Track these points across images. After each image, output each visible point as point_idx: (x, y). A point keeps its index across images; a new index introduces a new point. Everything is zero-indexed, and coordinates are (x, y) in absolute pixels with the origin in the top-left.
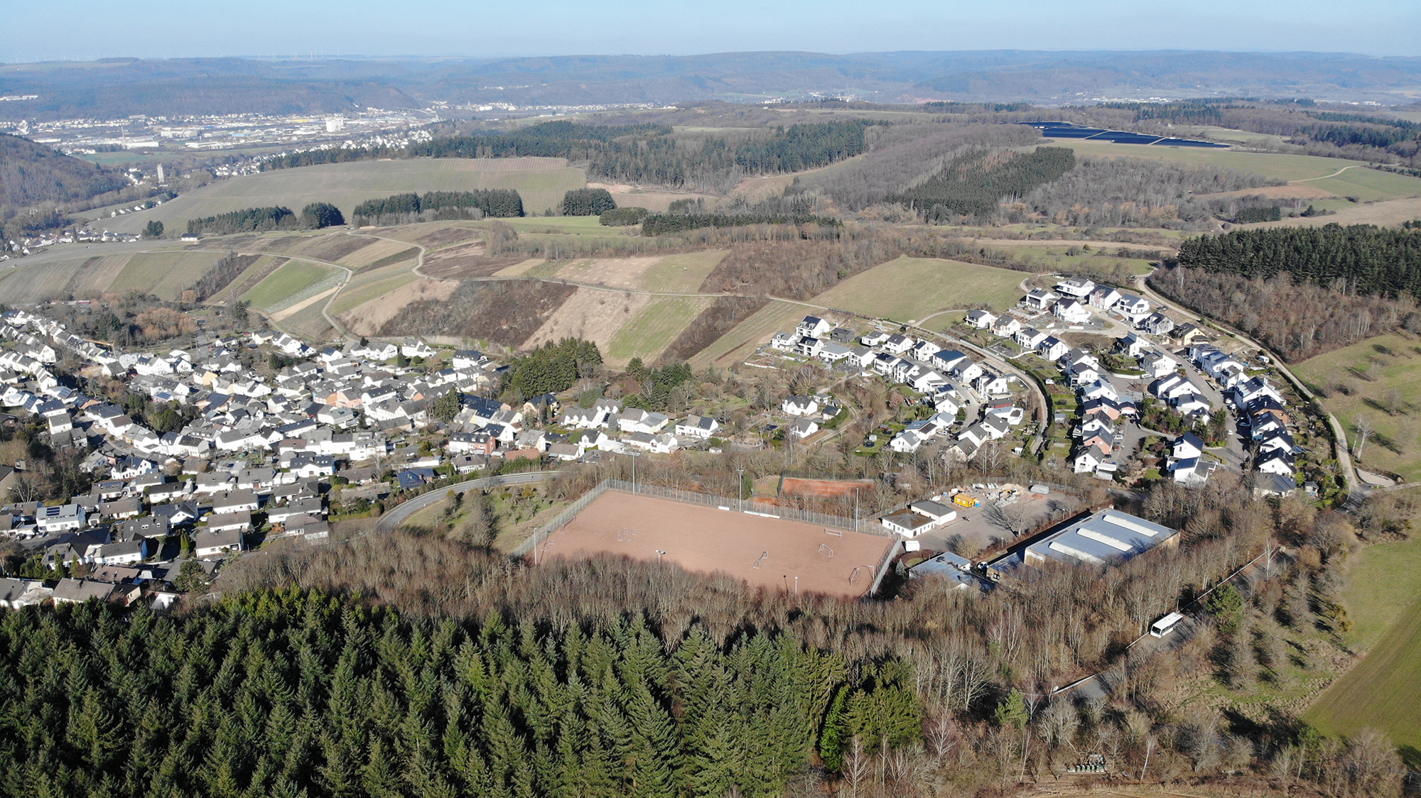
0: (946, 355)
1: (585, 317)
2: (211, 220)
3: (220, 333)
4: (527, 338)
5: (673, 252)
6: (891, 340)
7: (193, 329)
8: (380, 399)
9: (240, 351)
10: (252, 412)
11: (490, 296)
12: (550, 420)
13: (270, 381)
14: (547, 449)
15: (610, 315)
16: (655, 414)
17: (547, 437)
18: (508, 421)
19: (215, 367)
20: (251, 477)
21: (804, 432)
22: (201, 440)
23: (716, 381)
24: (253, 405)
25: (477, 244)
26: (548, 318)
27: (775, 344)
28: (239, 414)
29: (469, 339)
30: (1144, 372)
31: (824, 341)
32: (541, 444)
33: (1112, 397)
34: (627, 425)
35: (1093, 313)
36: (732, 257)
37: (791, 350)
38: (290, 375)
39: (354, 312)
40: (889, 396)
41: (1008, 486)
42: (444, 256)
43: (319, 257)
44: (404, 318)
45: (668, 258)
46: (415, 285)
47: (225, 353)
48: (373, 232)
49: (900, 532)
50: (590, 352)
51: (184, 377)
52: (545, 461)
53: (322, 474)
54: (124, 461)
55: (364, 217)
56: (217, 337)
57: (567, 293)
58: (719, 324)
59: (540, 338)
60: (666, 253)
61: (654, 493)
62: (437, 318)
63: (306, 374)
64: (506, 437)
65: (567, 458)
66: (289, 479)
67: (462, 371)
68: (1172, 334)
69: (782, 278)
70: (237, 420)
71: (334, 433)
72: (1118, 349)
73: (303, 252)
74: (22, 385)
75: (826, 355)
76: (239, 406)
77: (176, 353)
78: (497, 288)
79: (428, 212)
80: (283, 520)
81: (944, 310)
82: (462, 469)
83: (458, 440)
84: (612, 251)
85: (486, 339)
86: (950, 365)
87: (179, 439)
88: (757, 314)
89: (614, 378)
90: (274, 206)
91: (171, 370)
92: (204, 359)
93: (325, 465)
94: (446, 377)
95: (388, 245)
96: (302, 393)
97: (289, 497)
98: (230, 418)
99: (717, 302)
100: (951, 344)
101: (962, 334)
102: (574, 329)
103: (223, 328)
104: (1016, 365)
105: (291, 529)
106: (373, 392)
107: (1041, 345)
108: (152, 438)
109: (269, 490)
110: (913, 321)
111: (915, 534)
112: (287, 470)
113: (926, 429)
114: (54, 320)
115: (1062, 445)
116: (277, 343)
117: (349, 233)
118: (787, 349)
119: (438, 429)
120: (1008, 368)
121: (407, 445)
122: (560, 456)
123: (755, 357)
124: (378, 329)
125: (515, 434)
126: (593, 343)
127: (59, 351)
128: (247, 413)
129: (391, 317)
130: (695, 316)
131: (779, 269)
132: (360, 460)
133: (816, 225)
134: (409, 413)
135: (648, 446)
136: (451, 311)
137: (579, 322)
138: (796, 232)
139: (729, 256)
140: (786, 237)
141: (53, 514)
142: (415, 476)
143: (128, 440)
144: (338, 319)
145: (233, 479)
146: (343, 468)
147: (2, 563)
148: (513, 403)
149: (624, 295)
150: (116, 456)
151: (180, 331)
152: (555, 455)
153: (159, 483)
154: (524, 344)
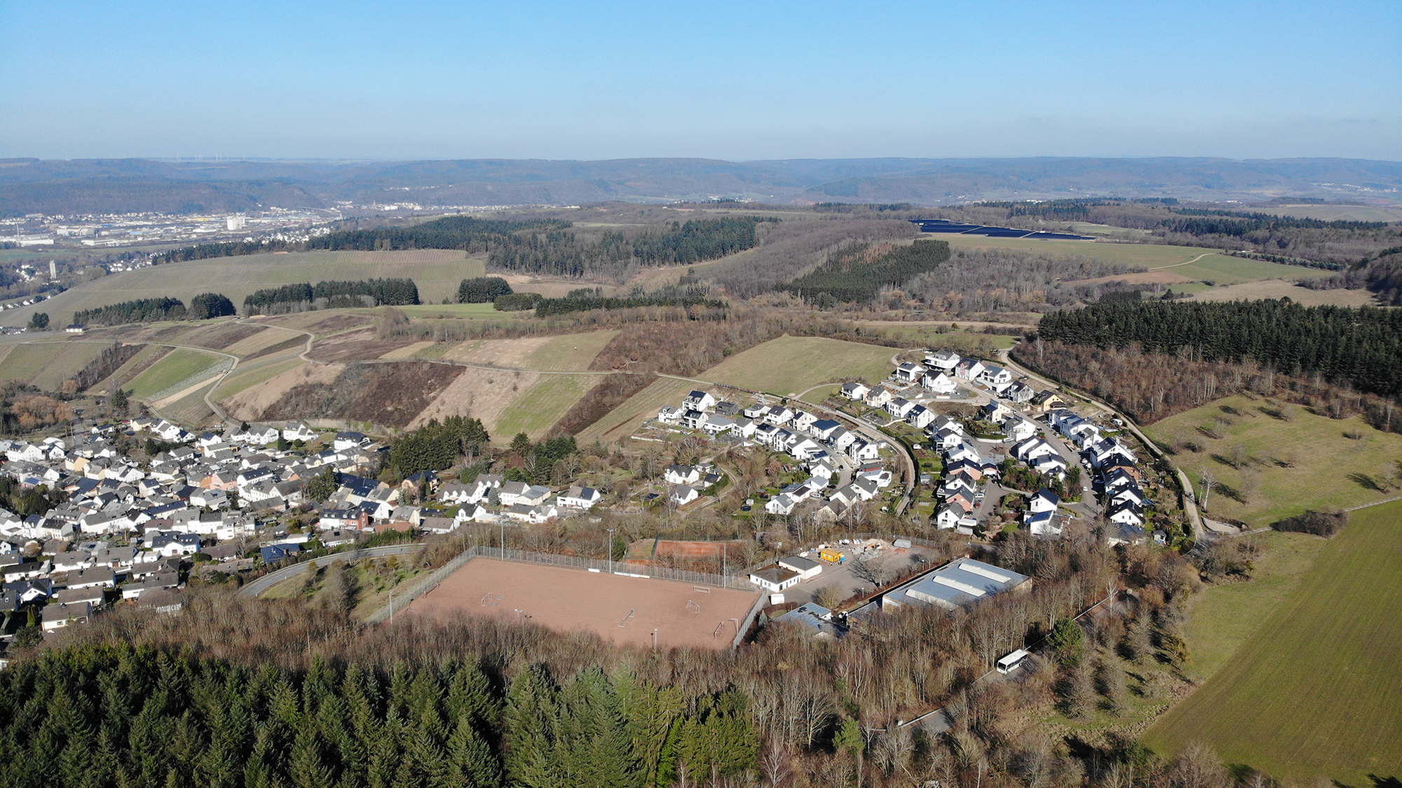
0: (822, 424)
1: (473, 396)
3: (100, 422)
4: (412, 419)
5: (563, 333)
6: (771, 412)
7: (71, 418)
8: (255, 480)
9: (116, 438)
10: (122, 498)
11: (376, 379)
12: (429, 497)
13: (145, 467)
14: (421, 524)
15: (499, 394)
16: (536, 487)
17: (423, 513)
18: (384, 499)
19: (89, 454)
20: (111, 556)
21: (684, 498)
22: (65, 523)
23: (602, 454)
24: (123, 489)
25: (368, 330)
26: (434, 398)
27: (662, 418)
28: (107, 498)
29: (353, 421)
30: (1006, 437)
31: (709, 414)
32: (415, 518)
33: (975, 459)
34: (507, 498)
35: (958, 383)
36: (622, 337)
37: (677, 423)
38: (165, 460)
39: (237, 397)
40: (768, 463)
41: (873, 541)
42: (332, 342)
43: (206, 346)
44: (287, 402)
45: (559, 338)
46: (300, 369)
47: (100, 439)
48: (263, 321)
49: (767, 586)
50: (475, 430)
51: (56, 464)
52: (418, 535)
53: (186, 553)
55: (254, 306)
56: (95, 425)
57: (454, 374)
58: (607, 400)
59: (425, 417)
60: (556, 333)
61: (525, 558)
62: (321, 402)
63: (183, 458)
64: (381, 513)
65: (442, 531)
66: (150, 558)
67: (342, 452)
68: (1033, 401)
69: (670, 355)
70: (105, 504)
71: (202, 512)
72: (982, 416)
73: (190, 341)
75: (710, 427)
76: (108, 490)
77: (49, 440)
78: (383, 370)
79: (319, 301)
80: (137, 595)
81: (822, 383)
83: (329, 516)
84: (502, 332)
85: (370, 421)
86: (826, 434)
87: (42, 521)
88: (645, 391)
89: (498, 455)
90: (163, 297)
91: (44, 457)
92: (78, 446)
93: (190, 543)
94: (325, 459)
95: (278, 331)
96: (176, 477)
97: (148, 574)
98: (99, 502)
99: (606, 379)
100: (827, 415)
101: (838, 406)
102: (461, 409)
103: (102, 416)
104: (887, 432)
105: (144, 603)
106: (249, 474)
107: (910, 413)
108: (15, 521)
109: (129, 569)
110: (793, 394)
111: (781, 588)
112: (149, 549)
113: (799, 493)
115: (927, 504)
116: (155, 429)
117: (238, 322)
118: (673, 422)
119: (312, 508)
120: (879, 436)
121: (277, 524)
122: (434, 530)
123: (641, 431)
124: (261, 413)
125: (391, 513)
126: (479, 421)
128: (117, 496)
129: (274, 402)
130: (584, 393)
131: (668, 347)
132: (226, 538)
133: (703, 307)
134: (284, 493)
135: (526, 518)
136: (336, 394)
137: (466, 401)
138: (685, 313)
139: (619, 336)
140: (675, 318)
142: (279, 551)
144: (220, 405)
145: (92, 558)
146: (208, 546)
148: (393, 482)
149: (513, 374)
151: (56, 419)
152: (429, 529)
153: (16, 564)
154: (409, 425)
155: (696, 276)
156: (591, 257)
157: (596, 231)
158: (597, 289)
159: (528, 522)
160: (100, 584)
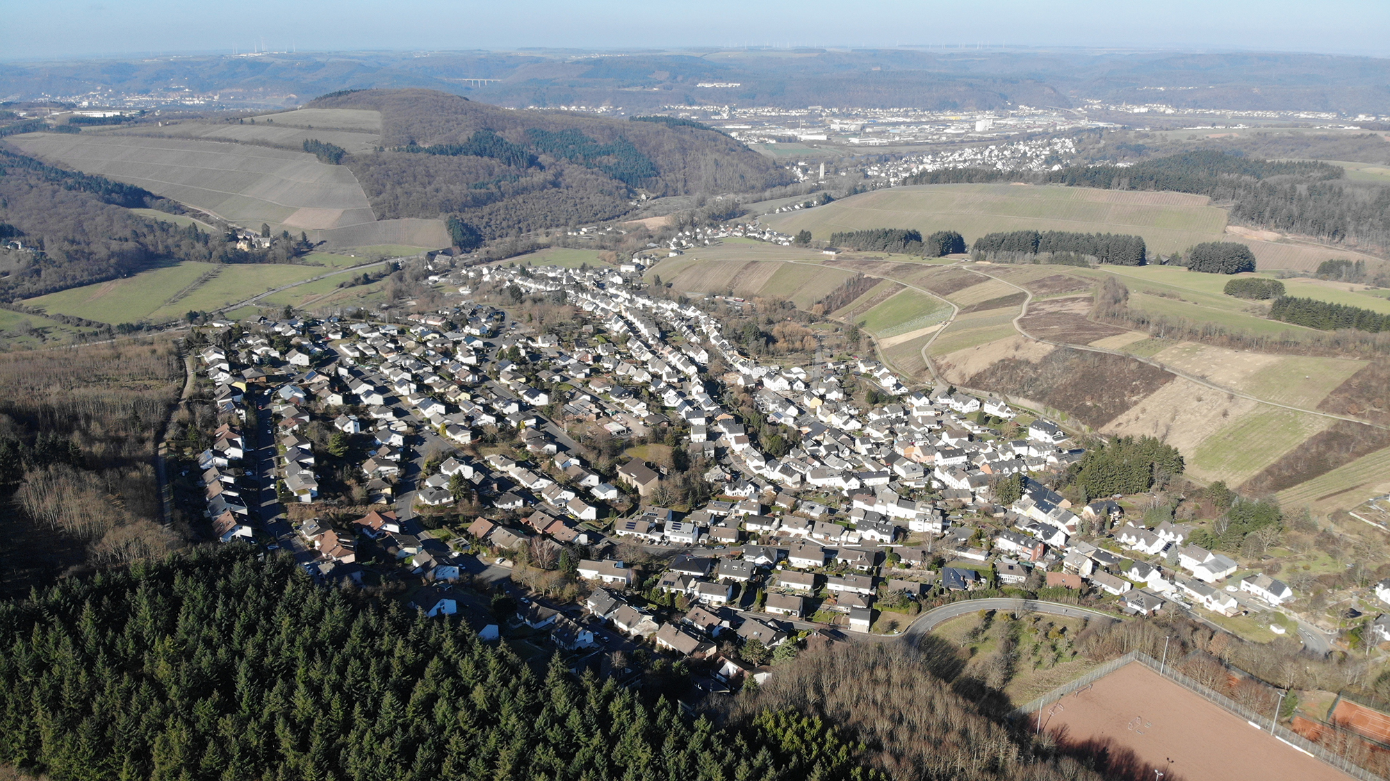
1: (1176, 411)
2: (850, 235)
3: (836, 352)
4: (1109, 420)
5: (1297, 353)
7: (814, 344)
8: (950, 462)
10: (841, 450)
11: (1081, 367)
12: (1107, 531)
13: (862, 417)
14: (1093, 571)
15: (1205, 416)
16: (1222, 559)
17: (1097, 554)
18: (1064, 522)
19: (822, 392)
20: (824, 530)
22: (795, 472)
24: (843, 440)
25: (1085, 299)
26: (1136, 403)
28: (830, 448)
29: (1050, 408)
32: (1087, 567)
34: (1187, 561)
36: (1368, 373)
38: (880, 414)
39: (950, 357)
42: (1048, 309)
43: (932, 289)
44: (993, 374)
45: (1290, 359)
46: (1011, 341)
47: (833, 377)
48: (987, 269)
50: (1170, 457)
51: (798, 395)
52: (1085, 592)
53: (882, 541)
54: (736, 478)
55: (982, 252)
56: (831, 356)
57: (1162, 380)
58: (1332, 454)
60: (1288, 352)
61: (1183, 684)
62: (1024, 380)
63: (894, 417)
64: (1057, 540)
65: (1110, 590)
66: (853, 539)
67: (1034, 445)
70: (828, 455)
71: (900, 495)
73: (920, 282)
74: (680, 386)
76: (833, 441)
77: (795, 370)
78: (1090, 361)
79: (1044, 255)
80: (838, 590)
82: (1003, 576)
83: (1008, 538)
85: (1067, 412)
87: (779, 467)
89: (1192, 492)
90: (905, 229)
91: (788, 387)
92: (816, 380)
93: (885, 532)
94: (1017, 449)
95: (999, 286)
96: (886, 436)
97: (849, 561)
98: (823, 451)
99: (1337, 425)
102: (1161, 422)
103: (838, 346)
105: (840, 605)
106: (947, 453)
108: (761, 461)
109: (836, 546)
112: (854, 528)
114: (714, 318)
116: (877, 375)
117: (964, 267)
119: (995, 511)
121: (962, 524)
122: (1104, 586)
123: (1364, 508)
124: (967, 379)
125: (1067, 537)
126: (1176, 449)
127: (712, 354)
128: (837, 448)
129: (981, 370)
132: (916, 531)
134: (973, 485)
135: (1202, 600)
136: (1040, 375)
141: (676, 528)
142: (957, 576)
143: (743, 457)
144: (934, 361)
145: (810, 526)
146: (900, 539)
147: (633, 576)
148: (1074, 502)
149: (1226, 396)
150: (732, 471)
151: (804, 346)
152: (1099, 584)
153: (756, 513)
154: (1105, 427)
159: (1202, 604)
160: (813, 563)
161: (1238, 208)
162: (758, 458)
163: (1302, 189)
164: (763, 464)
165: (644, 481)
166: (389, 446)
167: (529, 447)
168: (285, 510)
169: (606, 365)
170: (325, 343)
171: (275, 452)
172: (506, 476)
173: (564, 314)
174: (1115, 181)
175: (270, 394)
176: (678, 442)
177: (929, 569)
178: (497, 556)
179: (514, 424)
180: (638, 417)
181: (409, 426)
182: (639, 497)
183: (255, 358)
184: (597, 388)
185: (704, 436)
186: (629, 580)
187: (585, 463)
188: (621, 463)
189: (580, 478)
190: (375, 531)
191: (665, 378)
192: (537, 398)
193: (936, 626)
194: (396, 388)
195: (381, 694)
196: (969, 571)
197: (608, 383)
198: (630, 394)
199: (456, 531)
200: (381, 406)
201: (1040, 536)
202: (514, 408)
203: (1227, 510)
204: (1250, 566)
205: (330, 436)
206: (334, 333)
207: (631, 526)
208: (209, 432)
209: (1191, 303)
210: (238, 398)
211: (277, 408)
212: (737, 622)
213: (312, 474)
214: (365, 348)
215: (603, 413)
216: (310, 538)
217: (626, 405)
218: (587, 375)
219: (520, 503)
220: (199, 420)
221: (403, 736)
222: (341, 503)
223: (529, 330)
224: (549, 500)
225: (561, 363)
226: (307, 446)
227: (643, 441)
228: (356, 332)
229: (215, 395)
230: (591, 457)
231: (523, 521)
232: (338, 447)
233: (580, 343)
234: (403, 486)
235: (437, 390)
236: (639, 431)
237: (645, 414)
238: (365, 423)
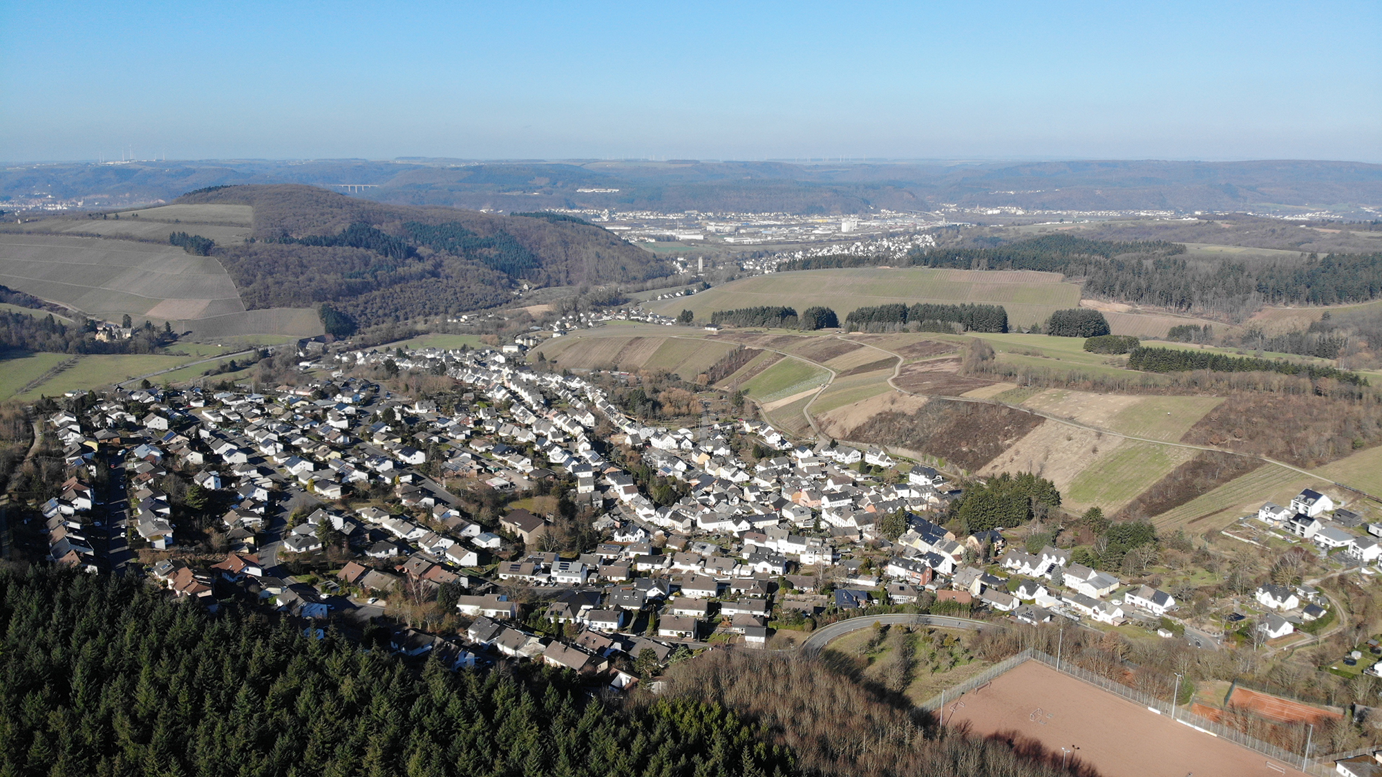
1: (1048, 451)
2: (730, 313)
3: (721, 416)
4: (985, 463)
5: (1158, 393)
7: (700, 409)
8: (837, 504)
9: (732, 436)
10: (730, 498)
11: (954, 416)
12: (992, 559)
13: (750, 469)
14: (982, 592)
15: (1076, 453)
16: (1106, 576)
17: (984, 578)
18: (950, 552)
19: (710, 449)
20: (716, 563)
21: (1275, 631)
22: (686, 518)
23: (1184, 547)
24: (732, 490)
25: (953, 360)
26: (1009, 446)
27: (1262, 516)
28: (719, 497)
29: (928, 456)
31: (1323, 521)
32: (976, 589)
34: (1071, 580)
36: (1227, 407)
37: (1281, 526)
38: (766, 466)
39: (830, 414)
42: (920, 369)
43: (810, 357)
44: (872, 427)
45: (1151, 399)
46: (887, 396)
47: (719, 437)
48: (860, 338)
50: (1047, 492)
51: (686, 453)
52: (976, 608)
53: (774, 573)
54: (626, 526)
55: (854, 323)
56: (717, 420)
57: (1033, 423)
58: (1198, 482)
59: (999, 465)
60: (1149, 393)
61: (1081, 675)
62: (902, 431)
63: (780, 468)
64: (944, 568)
65: (1001, 607)
66: (746, 572)
67: (915, 488)
69: (1283, 438)
70: (718, 502)
71: (790, 533)
73: (798, 351)
74: (565, 444)
75: (1322, 539)
76: (721, 489)
77: (683, 431)
78: (963, 409)
79: (912, 324)
80: (732, 614)
82: (895, 597)
83: (897, 564)
84: (1089, 384)
85: (944, 458)
87: (669, 514)
88: (1246, 477)
89: (1069, 523)
90: (781, 306)
91: (676, 446)
92: (703, 439)
93: (777, 565)
94: (899, 492)
95: (872, 352)
96: (773, 485)
97: (742, 591)
98: (712, 500)
99: (1201, 455)
102: (1034, 462)
103: (723, 411)
105: (736, 626)
106: (833, 496)
108: (650, 509)
109: (728, 579)
112: (746, 562)
114: (600, 388)
116: (762, 433)
117: (840, 336)
118: (1276, 524)
119: (883, 545)
121: (851, 557)
122: (993, 603)
123: (1235, 527)
124: (848, 433)
125: (954, 566)
126: (1053, 482)
127: (598, 418)
128: (726, 497)
129: (860, 424)
130: (1172, 468)
131: (1282, 427)
132: (807, 563)
133: (1335, 381)
134: (859, 524)
135: (1089, 611)
136: (916, 426)
137: (1041, 455)
138: (1309, 386)
139: (1223, 405)
140: (1296, 390)
141: (564, 568)
142: (850, 597)
143: (632, 507)
144: (816, 419)
145: (702, 562)
146: (792, 571)
147: (517, 609)
148: (959, 534)
149: (1094, 434)
150: (621, 520)
151: (690, 411)
152: (988, 601)
153: (647, 554)
154: (981, 470)
155: (1331, 322)
156: (1203, 289)
157: (1211, 259)
158: (1205, 328)
159: (1090, 616)
160: (705, 593)
161: (1090, 283)
162: (648, 506)
163: (1148, 264)
164: (652, 512)
165: (528, 528)
166: (254, 499)
167: (404, 502)
168: (136, 556)
169: (488, 428)
170: (187, 411)
171: (127, 505)
172: (378, 528)
173: (443, 382)
174: (974, 262)
175: (123, 455)
176: (563, 492)
177: (822, 594)
178: (369, 597)
179: (388, 481)
180: (522, 473)
181: (274, 482)
182: (524, 546)
183: (109, 421)
184: (477, 447)
185: (592, 488)
186: (513, 613)
187: (465, 515)
188: (504, 514)
189: (461, 528)
190: (236, 575)
191: (550, 437)
192: (413, 456)
193: (832, 640)
194: (262, 449)
195: (235, 690)
196: (862, 592)
197: (490, 442)
198: (513, 452)
199: (324, 577)
200: (244, 464)
201: (928, 564)
202: (388, 465)
203: (1104, 532)
204: (1131, 582)
205: (187, 487)
206: (196, 401)
207: (515, 568)
208: (56, 485)
209: (1054, 359)
210: (88, 456)
211: (130, 465)
212: (628, 644)
213: (167, 522)
214: (229, 414)
215: (485, 470)
216: (162, 578)
217: (509, 462)
218: (467, 436)
219: (394, 552)
220: (45, 473)
221: (259, 725)
222: (198, 551)
223: (405, 399)
224: (426, 549)
225: (439, 425)
226: (164, 498)
227: (528, 495)
228: (220, 401)
229: (64, 454)
230: (472, 509)
231: (398, 568)
232: (196, 498)
233: (459, 408)
234: (268, 536)
235: (305, 451)
236: (523, 484)
237: (530, 469)
238: (227, 478)
